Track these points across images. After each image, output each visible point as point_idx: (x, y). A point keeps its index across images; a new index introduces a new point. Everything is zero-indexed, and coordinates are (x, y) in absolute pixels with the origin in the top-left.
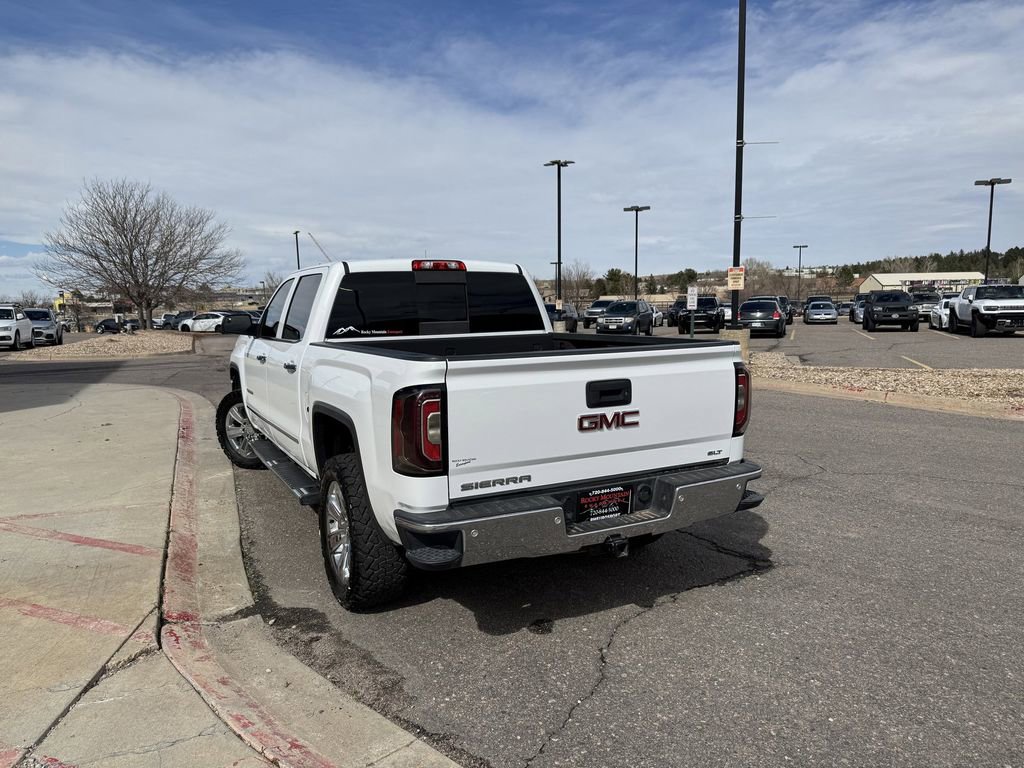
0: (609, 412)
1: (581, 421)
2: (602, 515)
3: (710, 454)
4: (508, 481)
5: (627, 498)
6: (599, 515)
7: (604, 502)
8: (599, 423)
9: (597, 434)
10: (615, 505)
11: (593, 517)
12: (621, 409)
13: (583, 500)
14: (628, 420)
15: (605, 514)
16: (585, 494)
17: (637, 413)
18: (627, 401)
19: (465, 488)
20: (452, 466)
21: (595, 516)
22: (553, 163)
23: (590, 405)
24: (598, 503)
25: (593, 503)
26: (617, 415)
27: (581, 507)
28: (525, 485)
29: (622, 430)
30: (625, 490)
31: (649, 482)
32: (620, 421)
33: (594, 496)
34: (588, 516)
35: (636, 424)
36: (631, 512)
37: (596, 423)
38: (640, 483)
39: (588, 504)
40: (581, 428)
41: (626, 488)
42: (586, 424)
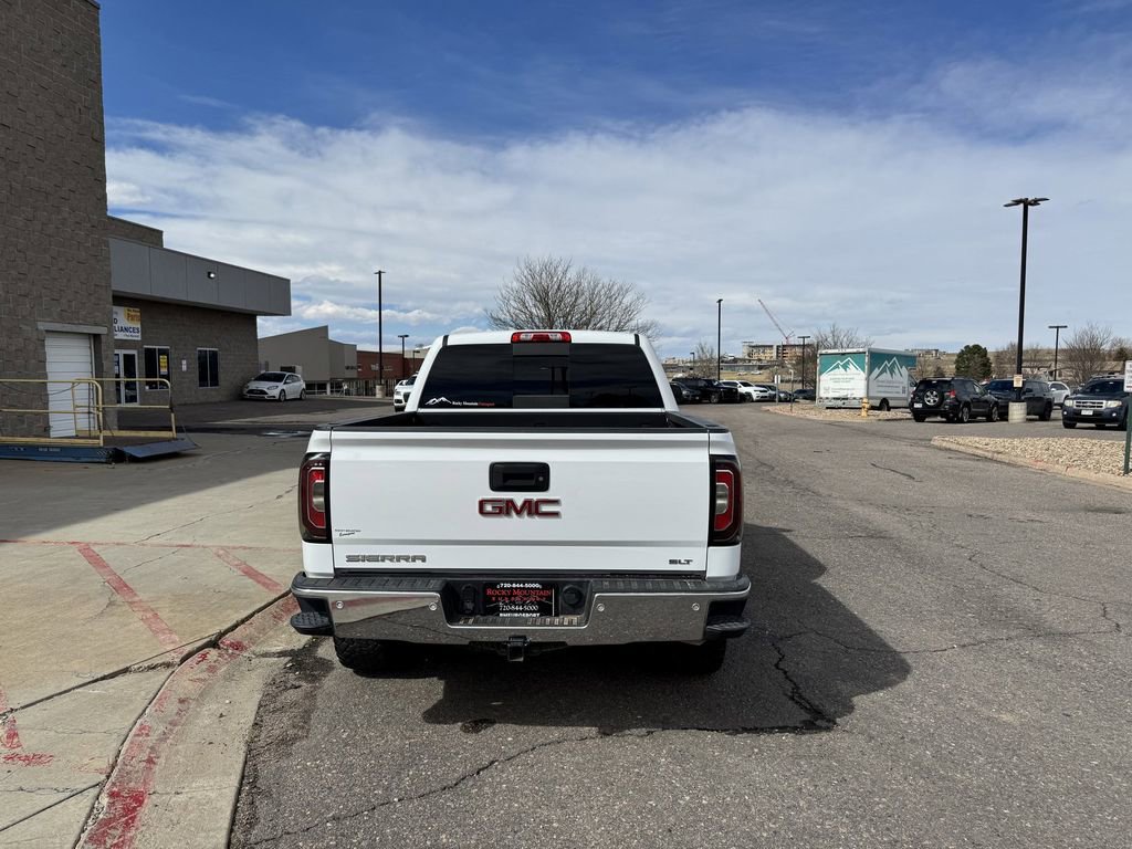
0: (519, 498)
1: (482, 503)
2: (515, 611)
3: (672, 562)
4: (399, 559)
5: (549, 598)
6: (511, 611)
7: (517, 598)
8: (506, 509)
9: (503, 520)
10: (532, 603)
11: (503, 612)
12: (535, 496)
13: (489, 592)
14: (545, 508)
15: (519, 612)
16: (493, 585)
17: (555, 502)
18: (544, 487)
19: (350, 559)
20: (335, 535)
21: (506, 612)
22: (1017, 202)
23: (494, 487)
24: (510, 597)
25: (504, 597)
26: (527, 503)
27: (488, 599)
28: (418, 565)
29: (537, 519)
30: (542, 589)
31: (580, 584)
32: (532, 509)
33: (503, 588)
34: (496, 611)
35: (555, 514)
36: (557, 615)
37: (500, 508)
38: (567, 583)
39: (497, 596)
40: (482, 511)
41: (546, 586)
42: (489, 508)
